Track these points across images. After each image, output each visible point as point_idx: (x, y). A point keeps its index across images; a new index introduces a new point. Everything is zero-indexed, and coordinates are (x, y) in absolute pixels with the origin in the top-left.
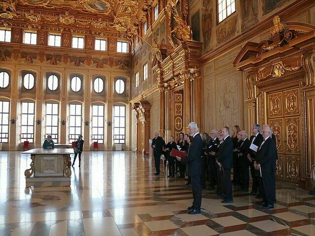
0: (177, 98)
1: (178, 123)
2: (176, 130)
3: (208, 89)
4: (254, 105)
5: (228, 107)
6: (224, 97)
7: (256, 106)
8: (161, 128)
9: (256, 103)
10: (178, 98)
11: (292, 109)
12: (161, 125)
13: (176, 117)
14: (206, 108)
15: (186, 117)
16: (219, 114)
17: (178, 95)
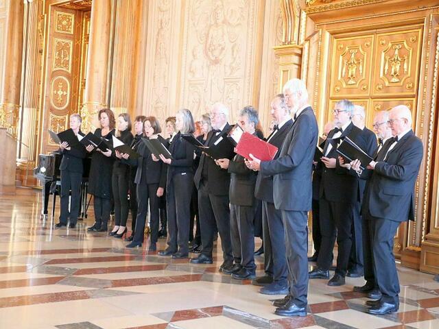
0: (60, 23)
1: (60, 93)
2: (52, 110)
3: (160, 10)
4: (297, 62)
5: (216, 62)
6: (207, 35)
7: (300, 65)
8: (7, 100)
9: (300, 56)
10: (64, 23)
11: (395, 80)
12: (8, 91)
13: (53, 74)
14: (150, 58)
15: (95, 75)
16: (189, 76)
17: (64, 18)
